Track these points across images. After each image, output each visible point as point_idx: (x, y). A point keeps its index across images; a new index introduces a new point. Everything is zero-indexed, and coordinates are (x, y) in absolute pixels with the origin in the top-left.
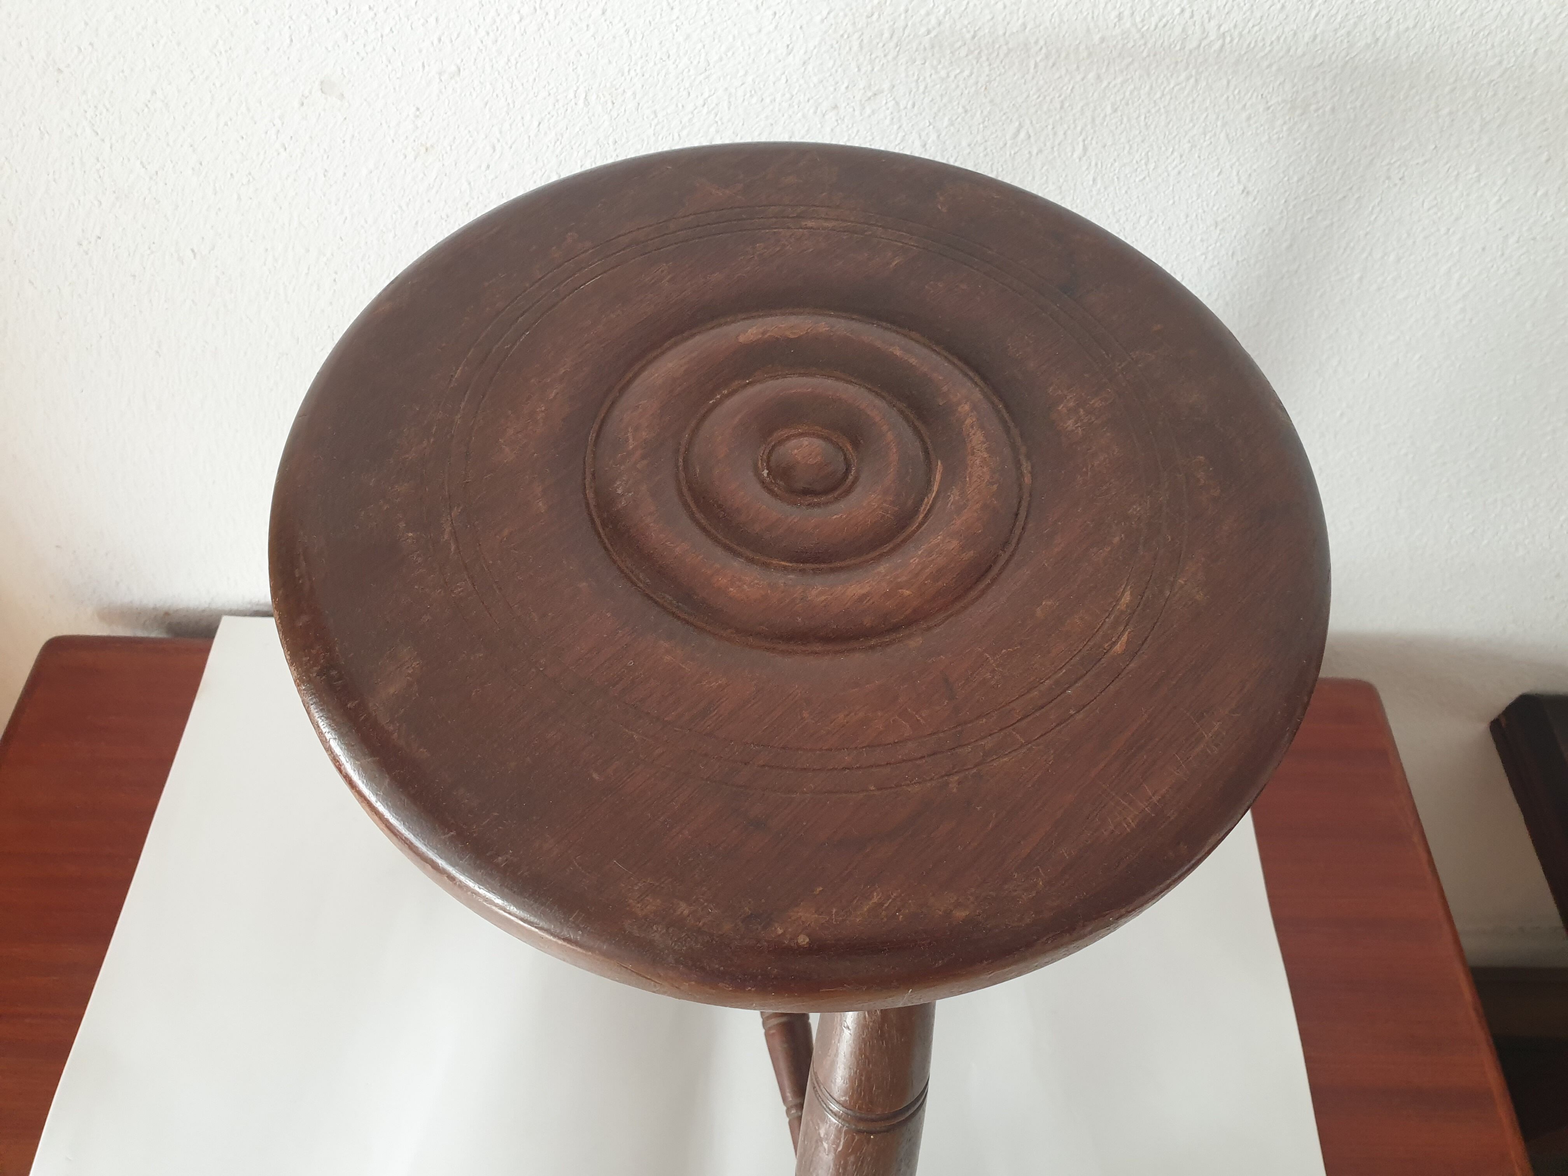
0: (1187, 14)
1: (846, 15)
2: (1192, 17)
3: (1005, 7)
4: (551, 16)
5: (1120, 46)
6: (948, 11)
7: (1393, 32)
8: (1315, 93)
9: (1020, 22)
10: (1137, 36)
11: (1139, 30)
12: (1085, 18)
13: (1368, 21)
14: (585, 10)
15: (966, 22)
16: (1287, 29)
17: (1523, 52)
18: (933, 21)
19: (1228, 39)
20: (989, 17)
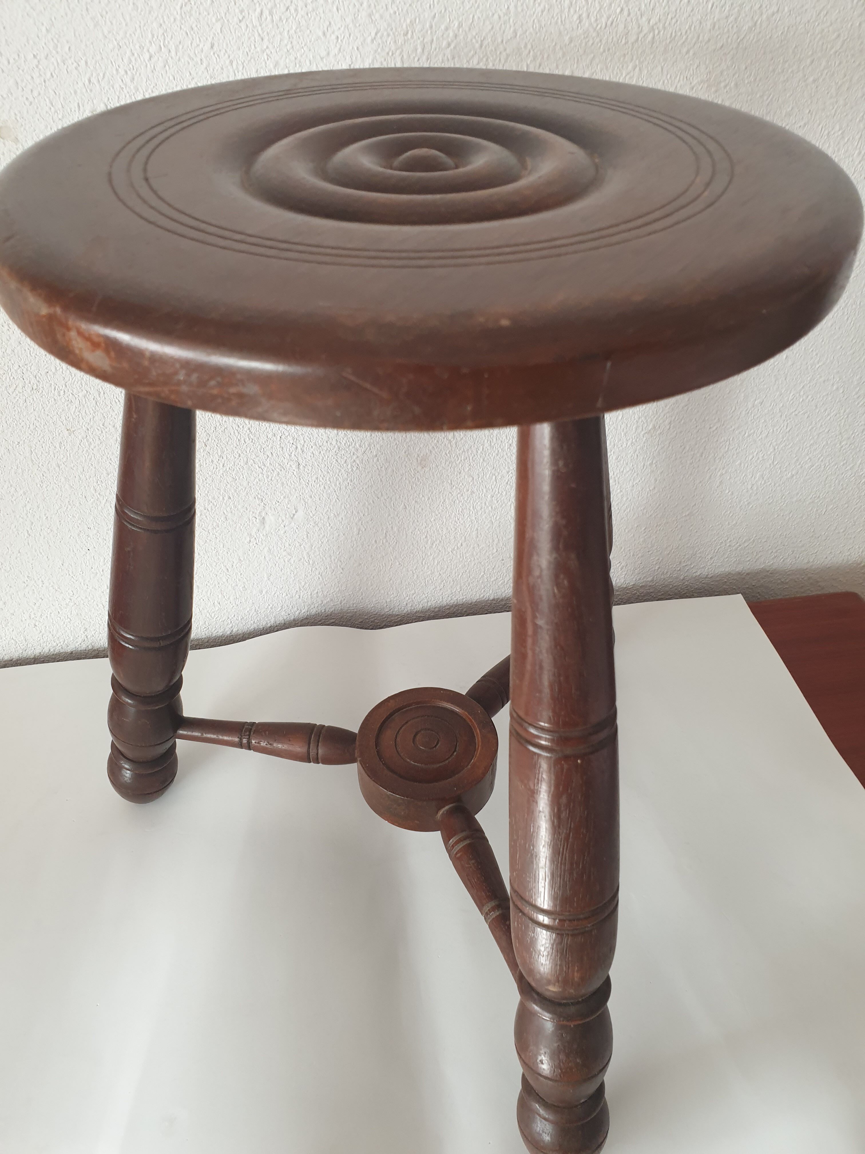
0: (626, 13)
1: (388, 35)
2: (629, 14)
3: (500, 18)
4: (173, 53)
5: (583, 44)
6: (460, 25)
7: (764, 17)
8: (722, 73)
9: (512, 29)
10: (594, 35)
11: (595, 29)
12: (556, 23)
13: (747, 9)
14: (198, 45)
15: (474, 34)
16: (695, 19)
17: (852, 25)
18: (451, 34)
19: (656, 32)
20: (490, 27)
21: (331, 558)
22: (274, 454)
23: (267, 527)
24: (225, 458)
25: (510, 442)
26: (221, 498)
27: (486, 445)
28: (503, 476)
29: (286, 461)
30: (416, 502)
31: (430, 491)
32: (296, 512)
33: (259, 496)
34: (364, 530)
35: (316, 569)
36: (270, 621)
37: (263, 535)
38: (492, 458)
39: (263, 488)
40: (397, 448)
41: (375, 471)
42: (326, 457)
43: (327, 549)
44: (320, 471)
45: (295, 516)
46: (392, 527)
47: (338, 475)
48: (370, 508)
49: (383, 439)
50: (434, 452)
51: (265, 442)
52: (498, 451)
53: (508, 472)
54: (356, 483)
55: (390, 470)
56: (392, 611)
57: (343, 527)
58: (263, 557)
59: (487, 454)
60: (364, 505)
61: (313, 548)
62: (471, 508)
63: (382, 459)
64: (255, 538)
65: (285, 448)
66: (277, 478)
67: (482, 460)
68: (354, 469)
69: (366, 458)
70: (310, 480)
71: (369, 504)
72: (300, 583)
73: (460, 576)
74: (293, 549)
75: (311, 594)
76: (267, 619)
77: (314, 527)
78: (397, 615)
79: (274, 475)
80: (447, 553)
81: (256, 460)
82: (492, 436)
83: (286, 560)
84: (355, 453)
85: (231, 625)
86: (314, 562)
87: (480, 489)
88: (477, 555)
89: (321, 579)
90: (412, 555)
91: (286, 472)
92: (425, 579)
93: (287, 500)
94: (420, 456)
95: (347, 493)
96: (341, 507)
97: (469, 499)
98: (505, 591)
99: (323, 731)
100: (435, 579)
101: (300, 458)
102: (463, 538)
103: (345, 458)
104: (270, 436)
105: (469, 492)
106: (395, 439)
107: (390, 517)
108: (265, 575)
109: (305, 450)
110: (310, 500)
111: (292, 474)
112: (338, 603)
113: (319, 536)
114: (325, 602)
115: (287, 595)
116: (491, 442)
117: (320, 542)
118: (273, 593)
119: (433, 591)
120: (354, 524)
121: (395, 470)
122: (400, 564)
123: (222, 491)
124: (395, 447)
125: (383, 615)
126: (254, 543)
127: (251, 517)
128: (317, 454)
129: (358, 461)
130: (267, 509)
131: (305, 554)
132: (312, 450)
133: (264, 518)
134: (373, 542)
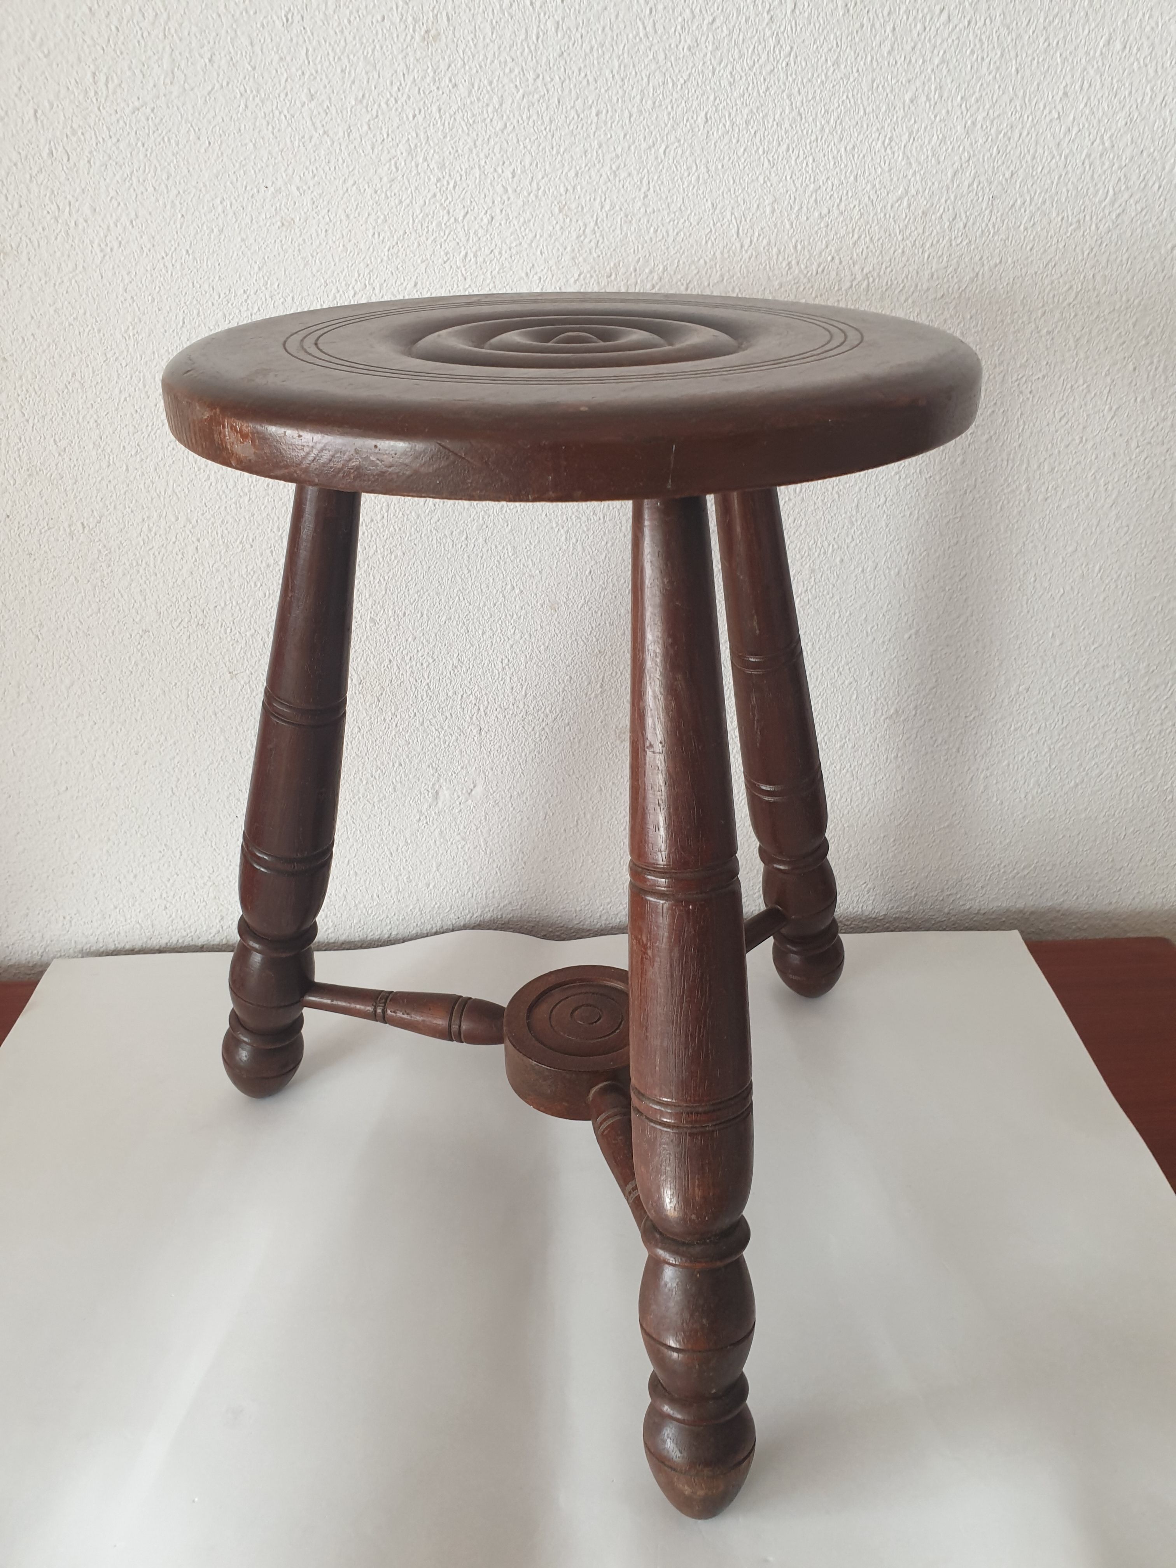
0: (837, 261)
1: (592, 277)
2: (841, 263)
3: (706, 263)
4: (377, 291)
5: (794, 290)
6: (665, 269)
7: (986, 268)
8: (945, 321)
9: (719, 274)
10: (805, 280)
11: (805, 276)
12: (765, 268)
13: (967, 260)
14: (402, 284)
15: (679, 277)
16: (911, 269)
17: (1084, 277)
18: (656, 277)
19: (871, 280)
20: (695, 272)
21: (511, 848)
22: (453, 715)
23: (440, 804)
24: (399, 717)
26: (391, 764)
30: (613, 783)
32: (474, 787)
33: (434, 765)
34: (551, 814)
35: (494, 861)
37: (435, 813)
39: (438, 755)
41: (567, 743)
42: (512, 722)
43: (508, 836)
44: (503, 738)
45: (473, 792)
46: (585, 814)
47: (524, 745)
48: (559, 788)
54: (544, 756)
55: (583, 743)
57: (527, 810)
60: (552, 783)
61: (491, 833)
63: (574, 729)
64: (426, 817)
65: (465, 709)
66: (456, 744)
68: (543, 738)
69: (556, 726)
70: (492, 749)
71: (558, 783)
72: (475, 878)
74: (468, 833)
75: (486, 893)
77: (494, 807)
78: (589, 930)
79: (452, 741)
81: (433, 721)
83: (460, 846)
84: (545, 719)
86: (491, 852)
89: (499, 874)
91: (466, 737)
93: (464, 772)
95: (533, 767)
96: (526, 783)
99: (468, 1005)
101: (482, 722)
103: (533, 725)
104: (450, 694)
106: (590, 706)
108: (434, 864)
109: (488, 712)
110: (491, 773)
111: (472, 740)
112: (518, 907)
113: (499, 818)
114: (502, 905)
115: (458, 892)
117: (500, 827)
118: (442, 889)
120: (540, 807)
121: (588, 743)
123: (393, 756)
125: (571, 929)
126: (424, 823)
127: (422, 790)
128: (502, 718)
129: (547, 730)
130: (442, 780)
131: (482, 840)
132: (496, 713)
133: (437, 792)
134: (562, 830)
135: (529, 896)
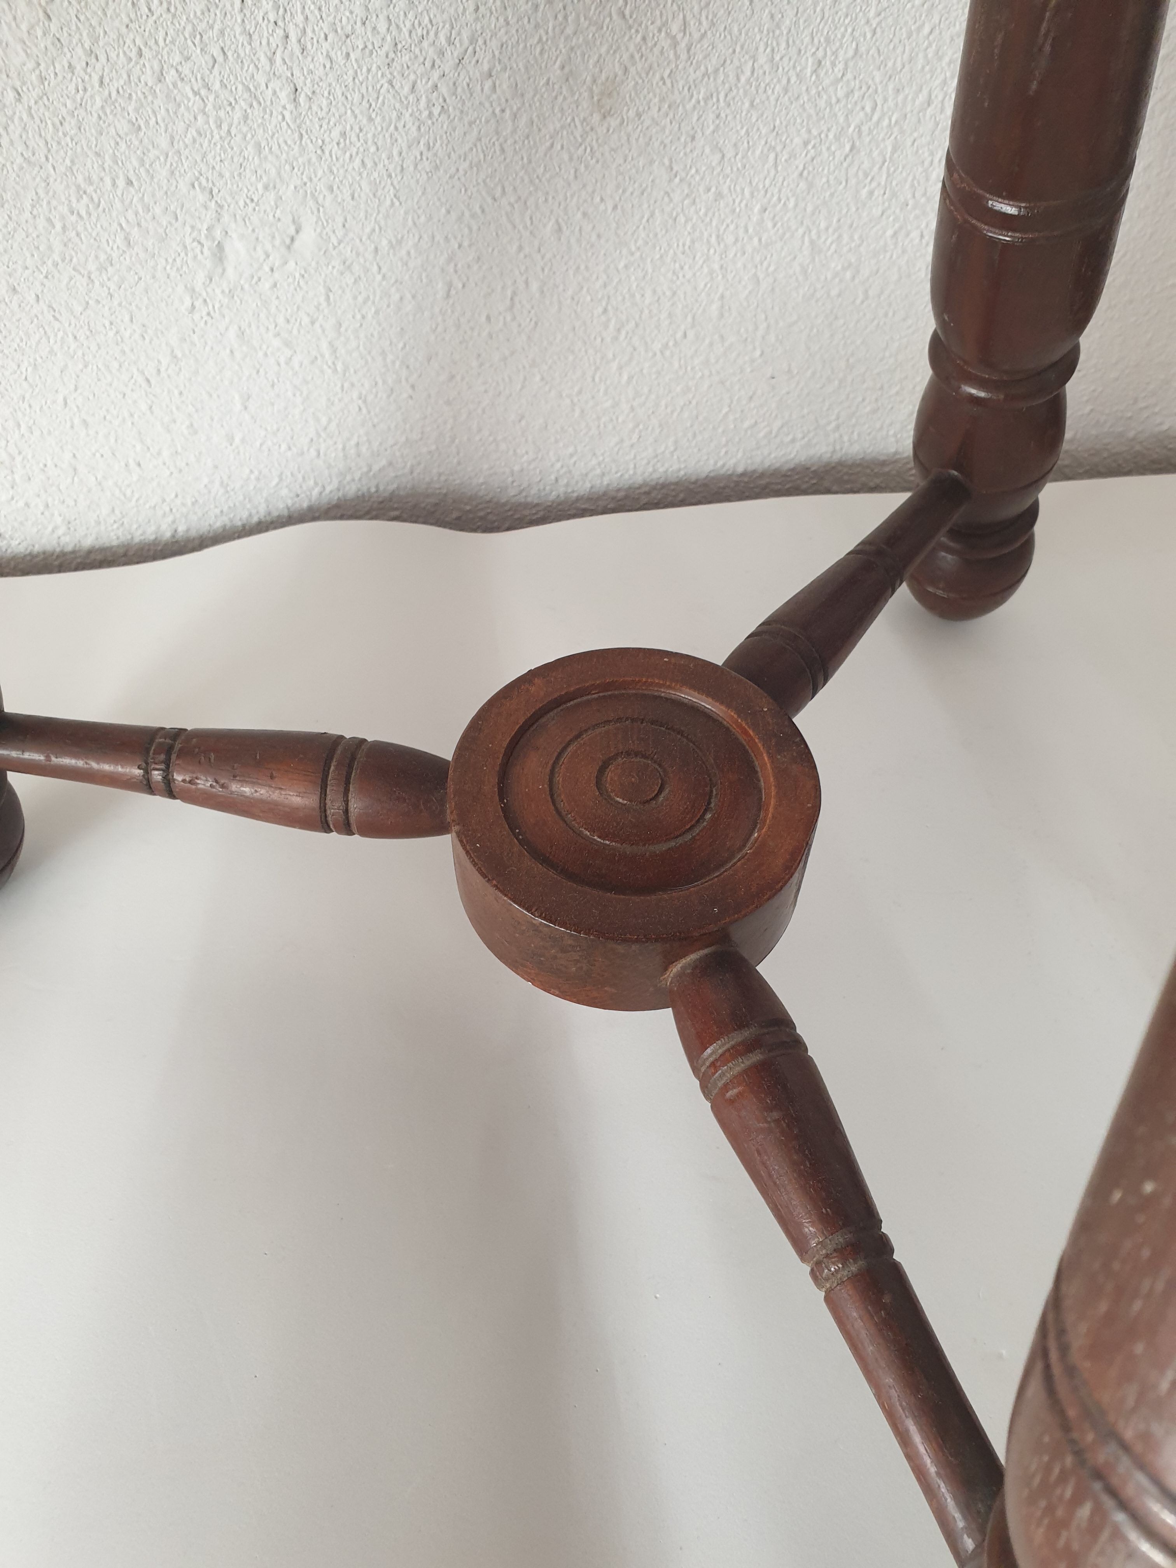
21: (385, 359)
22: (229, 54)
23: (230, 272)
24: (102, 58)
25: (820, 54)
26: (108, 181)
27: (762, 59)
28: (793, 156)
29: (261, 79)
30: (585, 214)
31: (618, 187)
32: (297, 232)
33: (203, 181)
34: (460, 286)
35: (353, 385)
36: (258, 511)
37: (223, 292)
38: (772, 98)
39: (210, 157)
40: (541, 53)
41: (487, 121)
42: (365, 70)
43: (376, 334)
44: (349, 112)
45: (297, 244)
46: (527, 282)
47: (396, 128)
48: (475, 228)
49: (508, 24)
50: (632, 70)
51: (203, 13)
52: (789, 81)
53: (806, 144)
54: (440, 154)
55: (523, 120)
56: (524, 494)
57: (411, 277)
58: (228, 351)
59: (763, 85)
60: (460, 219)
61: (343, 329)
62: (713, 239)
63: (505, 86)
64: (205, 301)
65: (255, 37)
66: (245, 129)
67: (747, 105)
68: (436, 111)
69: (463, 81)
70: (327, 140)
71: (473, 216)
72: (319, 419)
73: (675, 414)
74: (295, 332)
75: (344, 449)
76: (248, 506)
77: (342, 274)
78: (537, 505)
79: (236, 121)
80: (650, 354)
81: (186, 70)
82: (777, 32)
83: (282, 360)
84: (438, 62)
85: (170, 519)
86: (346, 369)
87: (738, 188)
88: (717, 362)
89: (364, 411)
90: (571, 358)
91: (265, 111)
92: (599, 418)
93: (271, 196)
94: (599, 82)
95: (417, 181)
96: (405, 219)
97: (710, 214)
98: (770, 454)
99: (361, 756)
100: (620, 420)
101: (297, 73)
102: (689, 319)
103: (412, 77)
105: (711, 195)
106: (537, 26)
107: (522, 255)
108: (237, 397)
109: (309, 46)
110: (329, 198)
111: (280, 117)
112: (407, 470)
113: (355, 298)
114: (376, 468)
115: (290, 449)
116: (773, 50)
117: (358, 317)
118: (258, 444)
119: (616, 449)
120: (437, 269)
121: (536, 120)
122: (542, 379)
123: (108, 162)
124: (538, 50)
125: (504, 504)
126: (204, 313)
127: (188, 241)
128: (341, 60)
129: (444, 89)
130: (226, 218)
131: (324, 345)
132: (326, 45)
133: (220, 246)
134: (483, 319)
135: (424, 450)
